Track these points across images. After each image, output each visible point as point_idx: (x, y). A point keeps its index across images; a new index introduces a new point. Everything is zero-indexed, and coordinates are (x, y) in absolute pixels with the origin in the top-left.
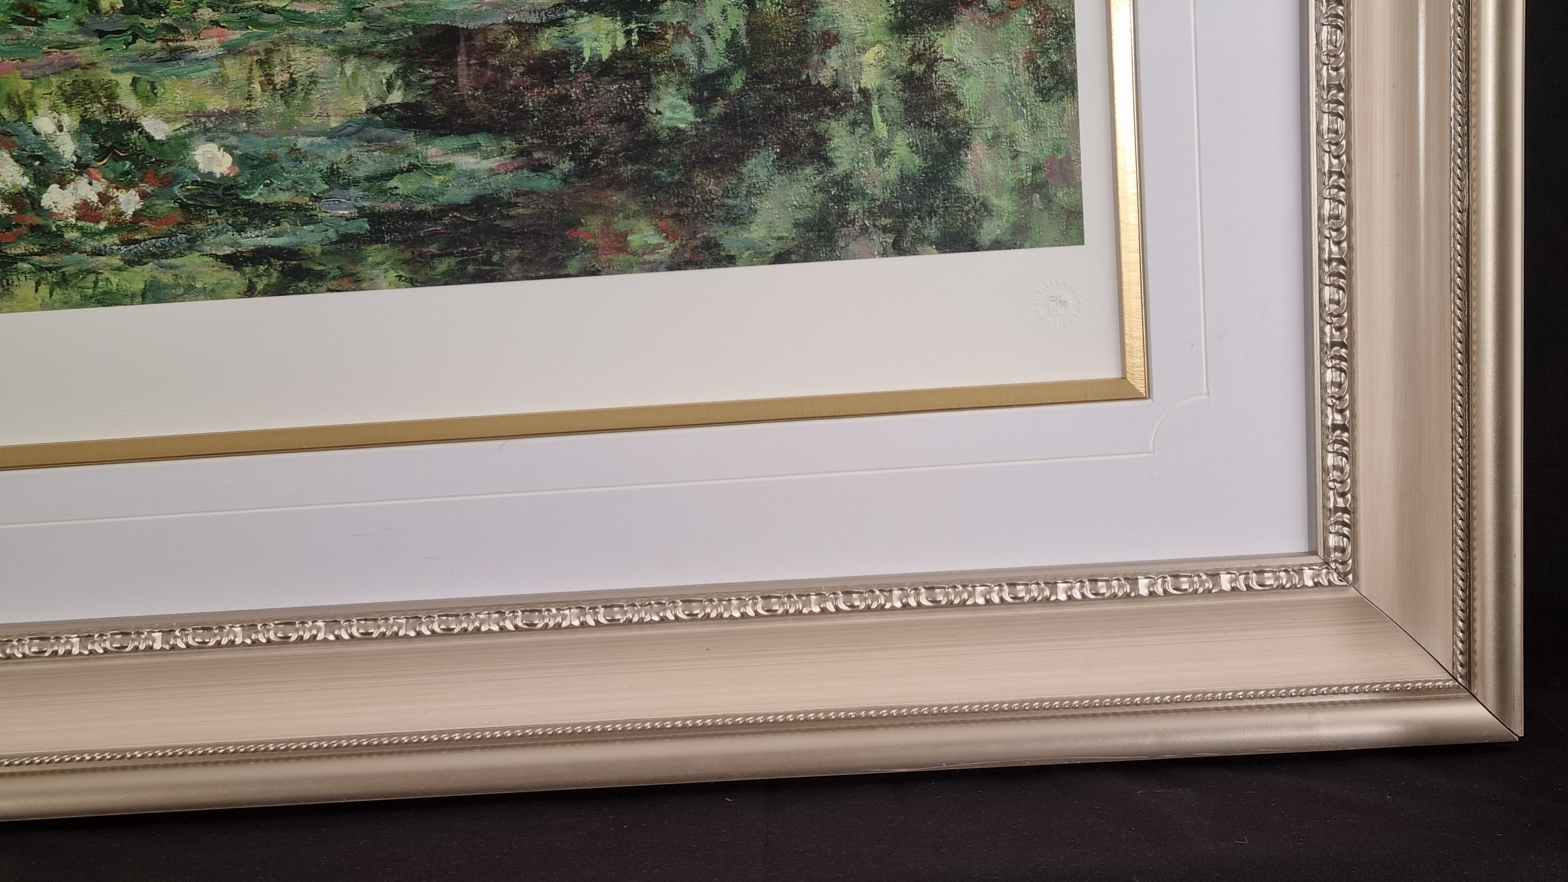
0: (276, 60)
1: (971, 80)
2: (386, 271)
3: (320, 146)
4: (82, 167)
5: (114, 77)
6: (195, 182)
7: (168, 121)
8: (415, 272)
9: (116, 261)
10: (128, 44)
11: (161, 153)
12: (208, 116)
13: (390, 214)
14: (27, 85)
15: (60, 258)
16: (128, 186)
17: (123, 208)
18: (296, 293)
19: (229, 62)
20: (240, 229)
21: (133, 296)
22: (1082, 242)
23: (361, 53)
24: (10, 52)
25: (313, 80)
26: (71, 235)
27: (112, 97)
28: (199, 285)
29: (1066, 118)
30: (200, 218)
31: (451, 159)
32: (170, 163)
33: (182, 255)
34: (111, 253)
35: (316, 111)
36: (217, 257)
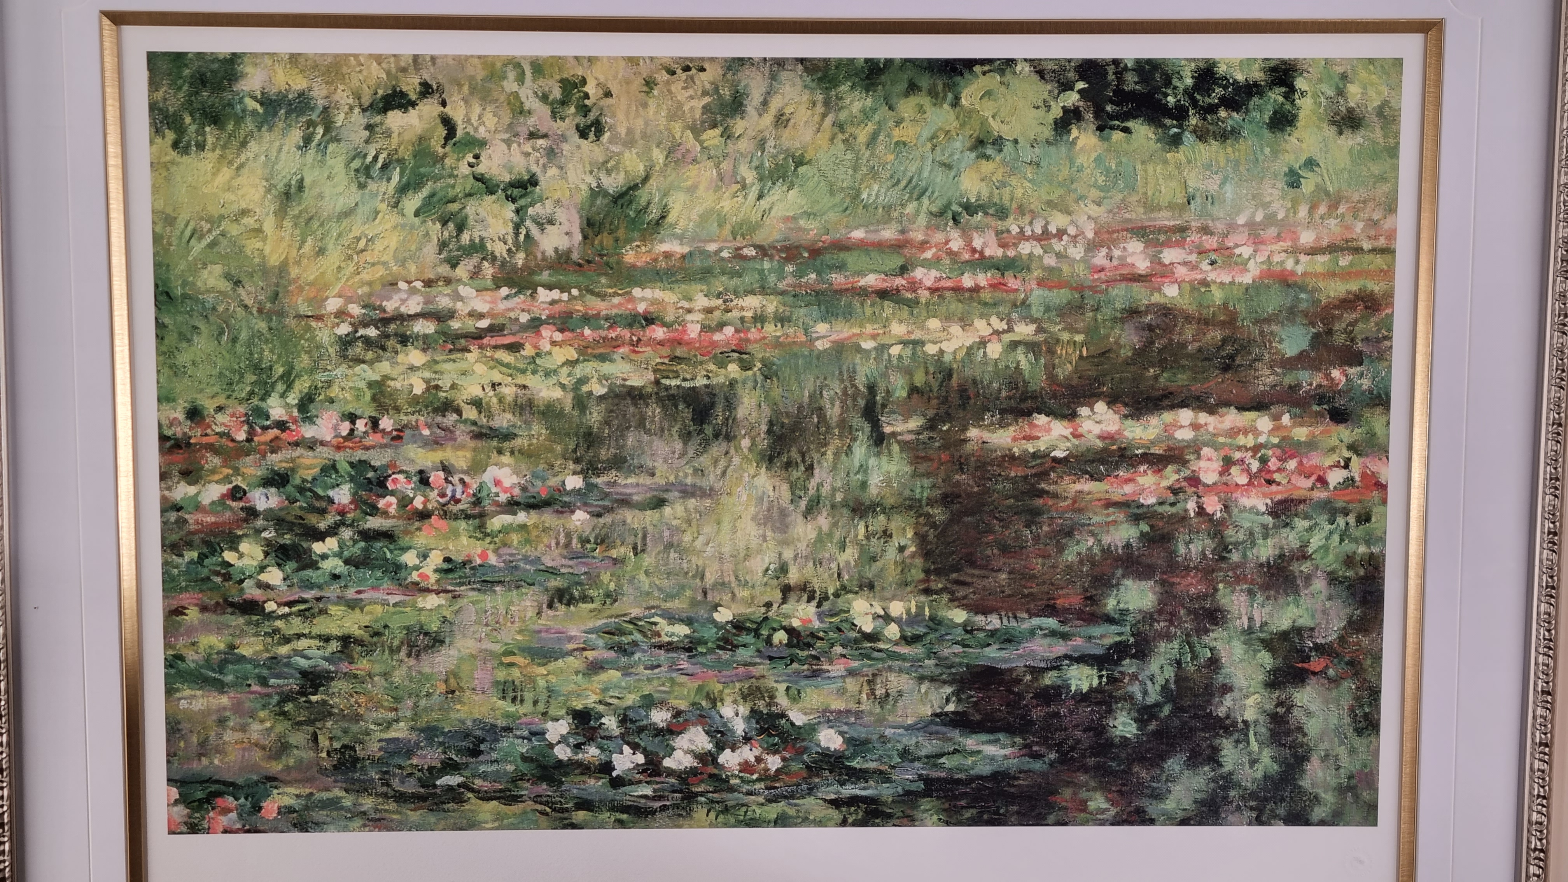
0: (879, 680)
1: (1314, 720)
2: (932, 815)
3: (899, 735)
4: (747, 739)
5: (775, 685)
6: (817, 753)
7: (806, 714)
8: (950, 817)
9: (761, 799)
10: (787, 666)
11: (799, 733)
12: (831, 713)
13: (939, 779)
14: (720, 687)
15: (725, 796)
16: (775, 753)
17: (769, 766)
18: (873, 825)
19: (848, 680)
20: (842, 784)
21: (769, 822)
22: (1376, 825)
23: (932, 679)
24: (713, 667)
25: (900, 694)
26: (734, 781)
27: (772, 697)
28: (811, 817)
29: (1372, 747)
30: (818, 775)
31: (981, 748)
32: (803, 740)
33: (803, 798)
34: (759, 794)
35: (900, 713)
36: (825, 800)
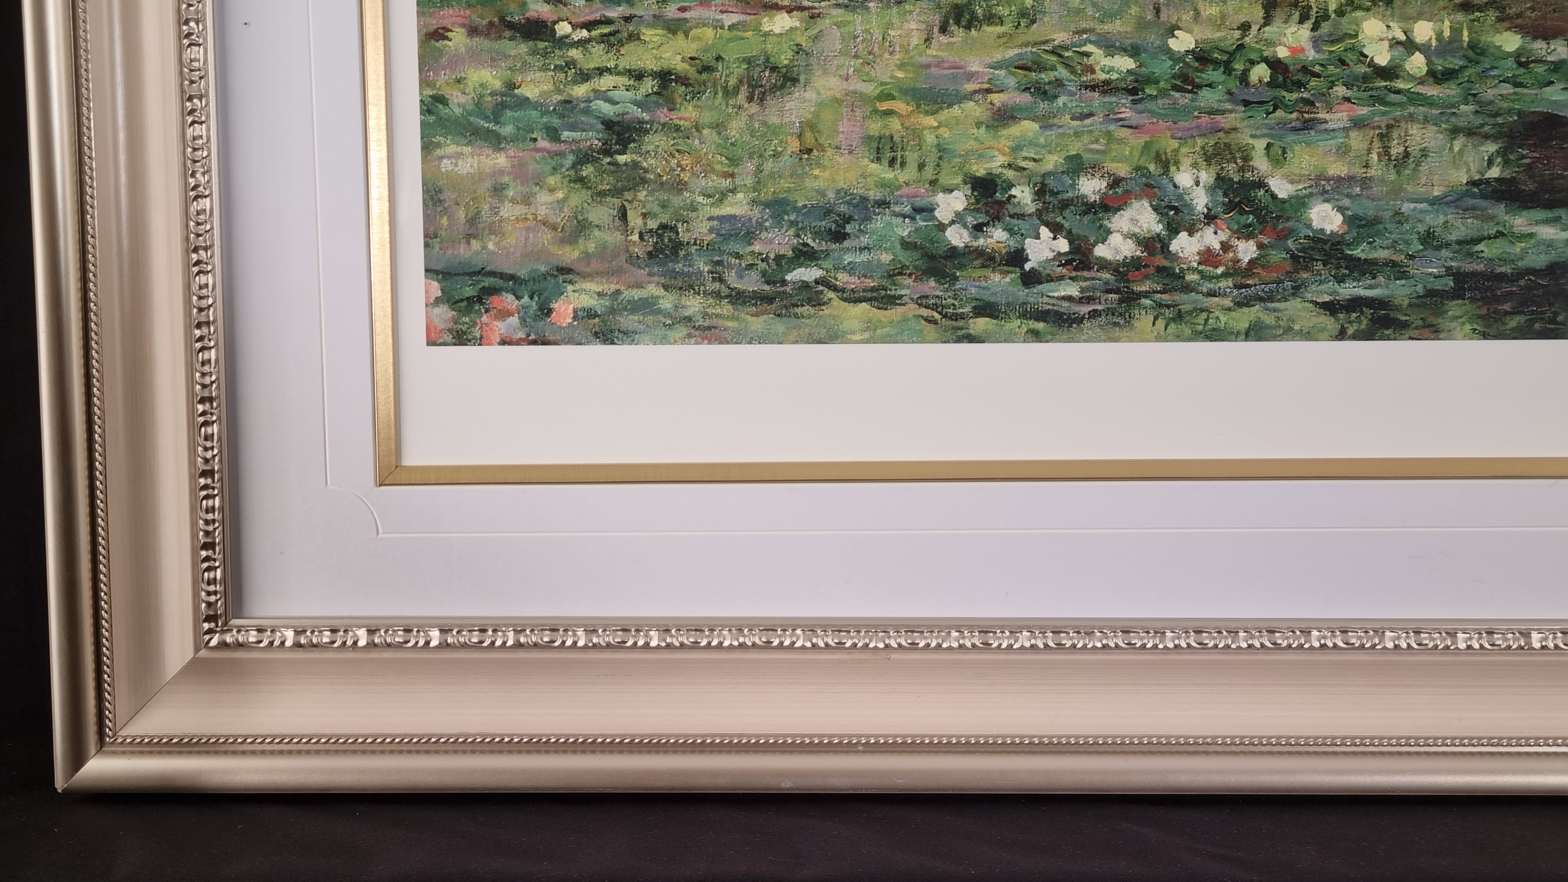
0: (1395, 134)
2: (1463, 324)
3: (1421, 211)
4: (1210, 218)
5: (1251, 141)
6: (1307, 237)
7: (1292, 182)
8: (1489, 327)
9: (1227, 302)
10: (1268, 114)
11: (1282, 210)
12: (1328, 180)
13: (1474, 274)
14: (1175, 144)
15: (1178, 297)
16: (1249, 237)
17: (1240, 255)
18: (1381, 339)
19: (1353, 134)
20: (1340, 280)
21: (1238, 334)
23: (1470, 133)
24: (1165, 115)
25: (1424, 153)
26: (1191, 277)
27: (1246, 159)
28: (1297, 327)
30: (1306, 269)
31: (1534, 229)
32: (1288, 219)
33: (1286, 300)
34: (1225, 295)
35: (1423, 181)
36: (1316, 303)
